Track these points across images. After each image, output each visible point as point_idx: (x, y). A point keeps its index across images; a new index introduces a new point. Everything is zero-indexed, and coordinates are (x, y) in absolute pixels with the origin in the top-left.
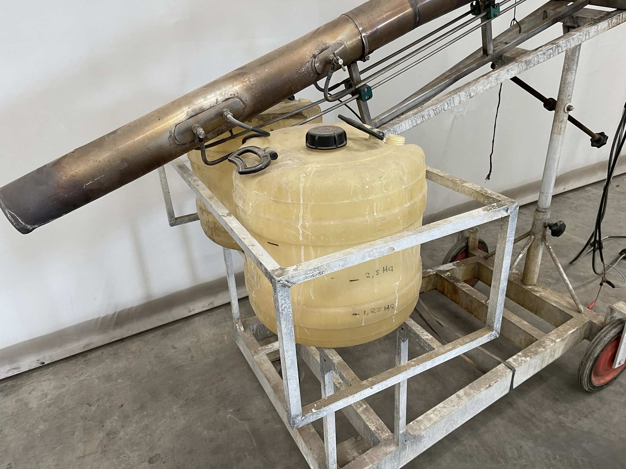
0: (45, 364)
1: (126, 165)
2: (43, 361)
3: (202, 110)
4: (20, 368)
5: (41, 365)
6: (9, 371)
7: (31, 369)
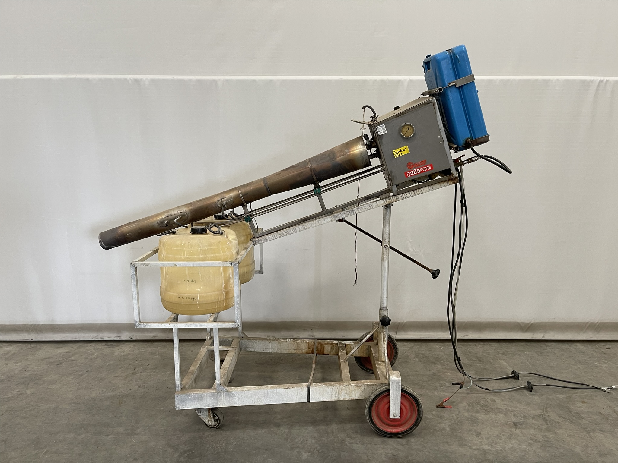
0: (133, 339)
1: (140, 230)
2: (132, 338)
3: (171, 215)
4: (121, 337)
5: (131, 339)
6: (116, 337)
7: (126, 339)
